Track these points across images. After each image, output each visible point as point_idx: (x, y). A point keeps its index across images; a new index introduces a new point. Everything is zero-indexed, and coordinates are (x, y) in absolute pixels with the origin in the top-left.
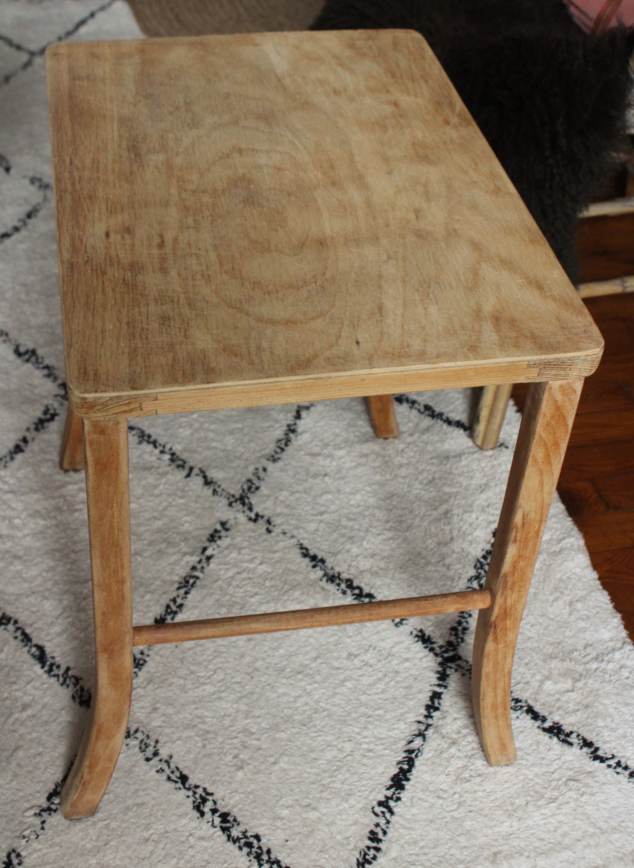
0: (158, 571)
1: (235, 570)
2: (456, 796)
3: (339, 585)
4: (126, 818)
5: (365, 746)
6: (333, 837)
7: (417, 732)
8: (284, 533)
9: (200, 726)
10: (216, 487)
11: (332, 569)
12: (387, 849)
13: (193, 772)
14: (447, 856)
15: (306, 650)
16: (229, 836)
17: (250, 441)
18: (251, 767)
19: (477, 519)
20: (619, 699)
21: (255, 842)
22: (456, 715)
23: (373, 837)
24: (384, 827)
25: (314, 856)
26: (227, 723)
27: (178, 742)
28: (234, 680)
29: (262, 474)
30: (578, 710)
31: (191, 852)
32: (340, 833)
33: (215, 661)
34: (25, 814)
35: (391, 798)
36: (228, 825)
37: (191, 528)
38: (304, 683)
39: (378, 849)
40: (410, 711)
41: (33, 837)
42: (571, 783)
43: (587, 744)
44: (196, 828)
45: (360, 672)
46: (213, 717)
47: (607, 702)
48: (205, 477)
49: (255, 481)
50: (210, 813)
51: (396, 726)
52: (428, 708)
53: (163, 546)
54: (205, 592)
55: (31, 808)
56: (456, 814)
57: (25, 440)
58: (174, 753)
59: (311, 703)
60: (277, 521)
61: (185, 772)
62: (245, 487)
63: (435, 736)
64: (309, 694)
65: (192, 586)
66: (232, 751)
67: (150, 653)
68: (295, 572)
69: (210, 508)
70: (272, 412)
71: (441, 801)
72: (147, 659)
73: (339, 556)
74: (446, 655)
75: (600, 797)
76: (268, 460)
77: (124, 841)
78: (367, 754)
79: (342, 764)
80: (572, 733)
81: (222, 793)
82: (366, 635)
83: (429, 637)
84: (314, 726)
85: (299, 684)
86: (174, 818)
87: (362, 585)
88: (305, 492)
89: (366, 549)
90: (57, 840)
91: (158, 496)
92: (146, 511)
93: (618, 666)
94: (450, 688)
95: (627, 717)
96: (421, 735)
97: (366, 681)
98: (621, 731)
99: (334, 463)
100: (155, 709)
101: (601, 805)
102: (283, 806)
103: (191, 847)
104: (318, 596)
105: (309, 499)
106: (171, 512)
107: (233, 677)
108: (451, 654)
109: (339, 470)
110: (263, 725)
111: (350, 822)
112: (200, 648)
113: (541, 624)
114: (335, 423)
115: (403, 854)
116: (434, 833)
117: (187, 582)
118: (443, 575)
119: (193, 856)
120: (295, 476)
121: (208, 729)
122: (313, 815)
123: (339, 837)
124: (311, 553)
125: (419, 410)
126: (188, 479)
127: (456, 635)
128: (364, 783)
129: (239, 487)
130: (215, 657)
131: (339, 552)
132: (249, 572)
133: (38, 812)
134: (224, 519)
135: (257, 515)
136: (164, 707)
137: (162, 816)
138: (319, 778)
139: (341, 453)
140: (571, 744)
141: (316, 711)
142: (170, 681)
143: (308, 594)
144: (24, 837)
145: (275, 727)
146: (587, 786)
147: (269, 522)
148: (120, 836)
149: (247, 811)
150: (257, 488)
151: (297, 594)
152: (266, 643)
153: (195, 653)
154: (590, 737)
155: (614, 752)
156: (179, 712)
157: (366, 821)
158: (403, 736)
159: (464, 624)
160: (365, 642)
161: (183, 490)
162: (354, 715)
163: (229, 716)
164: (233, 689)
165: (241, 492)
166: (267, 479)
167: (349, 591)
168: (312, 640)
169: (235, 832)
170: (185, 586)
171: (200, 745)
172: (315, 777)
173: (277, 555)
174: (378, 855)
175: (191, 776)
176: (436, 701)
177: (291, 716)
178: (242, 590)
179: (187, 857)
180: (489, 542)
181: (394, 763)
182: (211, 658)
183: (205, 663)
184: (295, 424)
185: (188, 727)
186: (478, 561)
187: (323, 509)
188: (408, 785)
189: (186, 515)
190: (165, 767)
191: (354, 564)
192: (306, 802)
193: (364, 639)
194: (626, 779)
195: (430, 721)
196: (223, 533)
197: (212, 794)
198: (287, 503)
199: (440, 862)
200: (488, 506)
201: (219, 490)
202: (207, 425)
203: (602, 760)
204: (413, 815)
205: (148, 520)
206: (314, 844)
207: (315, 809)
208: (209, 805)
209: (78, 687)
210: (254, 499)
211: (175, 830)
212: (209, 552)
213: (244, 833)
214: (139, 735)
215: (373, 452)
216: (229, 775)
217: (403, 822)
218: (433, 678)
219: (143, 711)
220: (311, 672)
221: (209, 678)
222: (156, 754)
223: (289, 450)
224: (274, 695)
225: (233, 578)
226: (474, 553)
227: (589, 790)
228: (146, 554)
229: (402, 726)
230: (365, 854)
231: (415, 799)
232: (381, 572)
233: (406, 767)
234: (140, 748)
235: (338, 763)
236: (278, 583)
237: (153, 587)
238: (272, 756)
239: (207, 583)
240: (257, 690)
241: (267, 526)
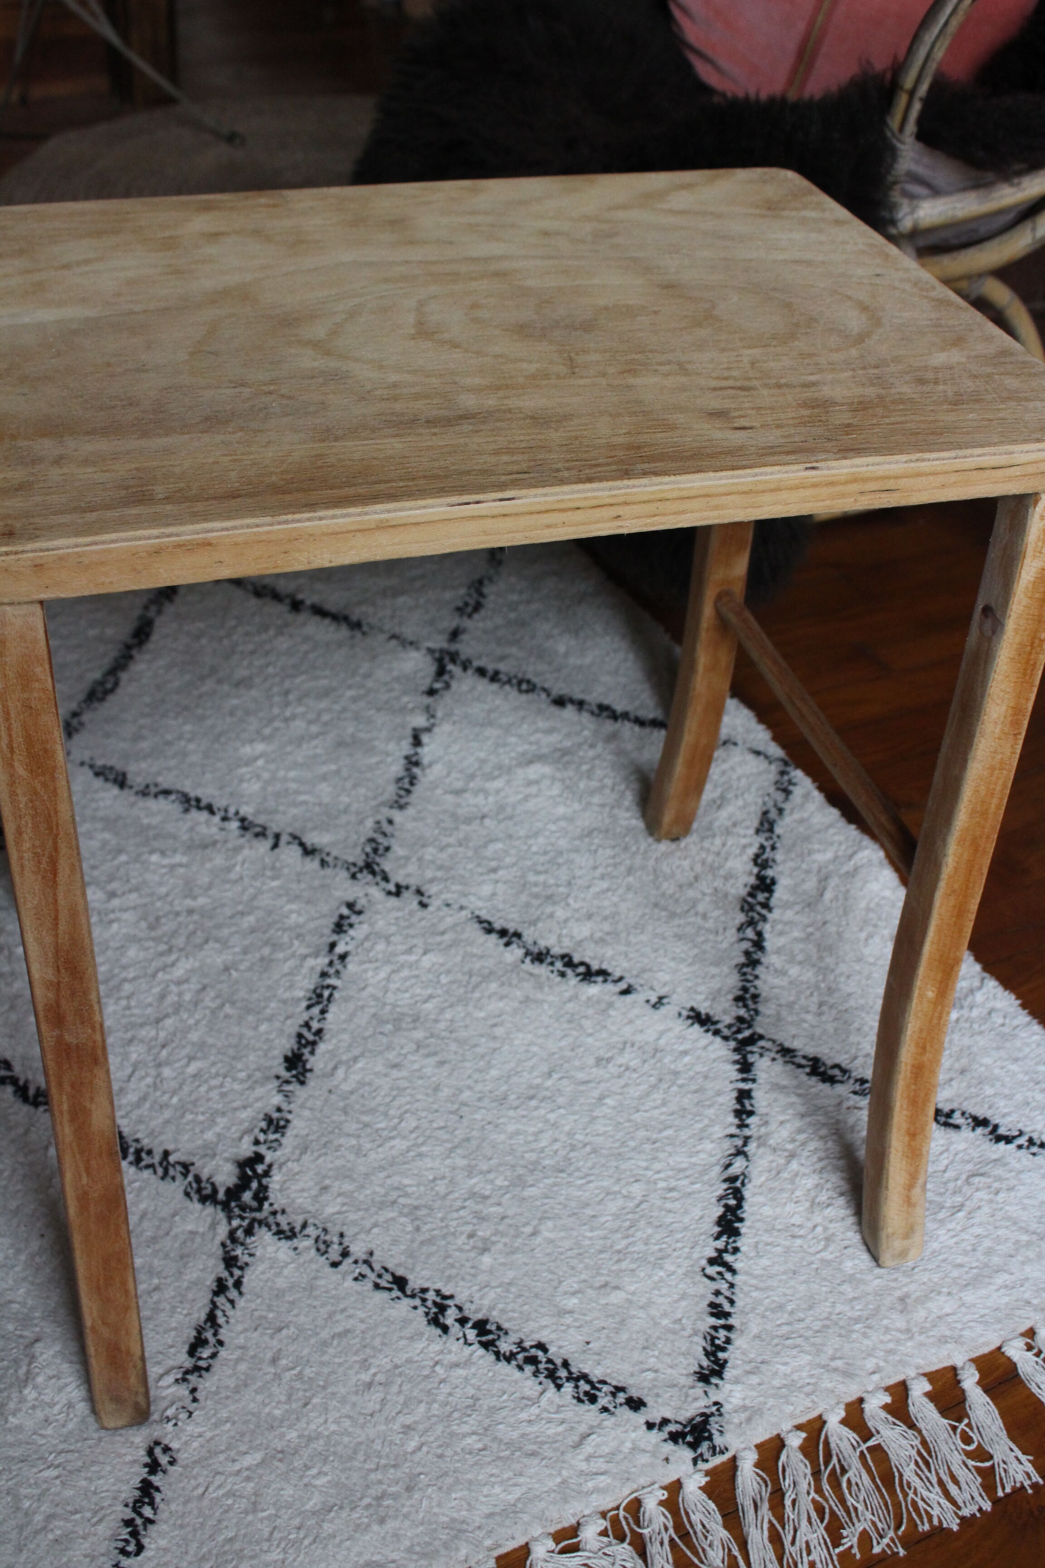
0: (269, 988)
1: (388, 969)
2: (819, 1229)
3: (552, 964)
4: (326, 1358)
5: (662, 1184)
6: (656, 1324)
7: (733, 1151)
8: (448, 905)
9: (402, 1200)
10: (324, 856)
11: (535, 943)
12: (743, 1324)
13: (412, 1270)
14: (834, 1317)
15: (530, 1063)
16: (497, 1354)
17: (355, 786)
18: (500, 1246)
19: (724, 845)
20: (1002, 1053)
21: (540, 1354)
22: (782, 1118)
23: (717, 1311)
24: (728, 1294)
25: (636, 1356)
26: (441, 1187)
27: (375, 1231)
28: (435, 1125)
29: (388, 829)
30: (951, 1079)
31: (445, 1389)
32: (665, 1315)
33: (396, 1103)
34: (161, 1383)
35: (726, 1251)
36: (491, 1337)
37: (301, 920)
38: (542, 1112)
39: (729, 1328)
40: (712, 1123)
41: (183, 1416)
42: (977, 1180)
43: (979, 1122)
44: (441, 1352)
45: (622, 1082)
46: (418, 1185)
47: (987, 1061)
48: (302, 844)
49: (380, 839)
50: (457, 1325)
51: (699, 1148)
52: (738, 1113)
53: (266, 951)
54: (351, 1006)
55: (167, 1373)
56: (827, 1255)
58: (372, 1246)
59: (563, 1137)
60: (431, 889)
61: (400, 1272)
62: (368, 849)
63: (762, 1150)
64: (555, 1125)
65: (329, 1000)
66: (463, 1229)
67: (292, 1107)
68: (482, 957)
69: (323, 886)
70: (376, 743)
71: (799, 1242)
72: (290, 1117)
73: (540, 925)
74: (740, 1036)
75: (1022, 1191)
76: (391, 807)
77: (334, 1394)
78: (669, 1195)
79: (637, 1216)
80: (952, 1111)
81: (467, 1293)
82: (614, 1028)
83: (707, 1015)
84: (578, 1169)
85: (535, 1113)
86: (403, 1342)
87: (587, 960)
88: (460, 845)
89: (577, 910)
90: (224, 1414)
91: (236, 881)
92: (223, 905)
93: (985, 1011)
94: (760, 1081)
95: (1020, 1076)
96: (740, 1152)
97: (634, 1092)
98: (1019, 1097)
99: (491, 799)
100: (325, 1188)
101: (1026, 1201)
102: (566, 1293)
103: (443, 1381)
104: (526, 985)
105: (470, 854)
106: (265, 901)
107: (431, 1122)
108: (747, 1033)
109: (501, 808)
110: (499, 1182)
111: (676, 1297)
112: (367, 1088)
113: (860, 973)
114: (474, 744)
115: (769, 1327)
116: (802, 1288)
117: (320, 996)
118: (700, 928)
119: (450, 1394)
120: (437, 825)
121: (416, 1203)
122: (617, 1297)
123: (665, 1322)
124: (497, 926)
125: (592, 713)
126: (277, 851)
127: (745, 1006)
128: (680, 1236)
129: (358, 851)
130: (394, 1098)
131: (538, 919)
132: (410, 967)
133: (179, 1376)
134: (351, 899)
135: (398, 886)
136: (337, 1184)
137: (383, 1344)
138: (609, 1242)
139: (499, 784)
140: (957, 1127)
141: (573, 1148)
142: (336, 1143)
143: (510, 984)
144: (168, 1419)
145: (519, 1182)
146: (999, 1179)
147: (419, 892)
148: (324, 1388)
149: (513, 1311)
150: (387, 849)
151: (493, 986)
152: (467, 1064)
153: (363, 1096)
154: (981, 1113)
155: (1020, 1126)
156: (362, 1187)
157: (700, 1290)
158: (713, 1160)
159: (752, 990)
160: (615, 1039)
161: (273, 868)
162: (632, 1144)
163: (444, 1178)
164: (437, 1139)
165: (364, 857)
166: (397, 834)
167: (569, 971)
168: (535, 1049)
169: (505, 1346)
170: (318, 1003)
171: (410, 1228)
172: (601, 1242)
173: (447, 937)
174: (732, 1336)
175: (410, 1277)
176: (747, 1102)
177: (537, 1162)
178: (407, 995)
179: (441, 1398)
180: (751, 873)
181: (714, 1200)
182: (388, 1100)
183: (382, 1109)
184: (416, 754)
185: (382, 1206)
186: (745, 901)
187: (494, 864)
188: (743, 1228)
189: (289, 901)
190: (365, 1270)
191: (565, 932)
192: (600, 1280)
193: (612, 1034)
195: (746, 1132)
196: (354, 919)
197: (451, 1297)
198: (439, 862)
199: (828, 1327)
200: (735, 825)
201: (329, 859)
202: (281, 773)
203: (1008, 1140)
204: (764, 1269)
205: (232, 917)
206: (630, 1339)
207: (617, 1288)
208: (451, 1314)
209: (190, 1178)
210: (387, 865)
211: (409, 1361)
212: (340, 949)
213: (520, 1344)
214: (310, 1230)
215: (544, 776)
216: (468, 1264)
217: (754, 1282)
218: (732, 1071)
219: (305, 1195)
220: (548, 1094)
221: (395, 1128)
222: (345, 1254)
223: (418, 790)
224: (502, 1137)
225: (388, 979)
226: (733, 891)
227: (1004, 1185)
228: (242, 967)
229: (709, 1146)
230: (713, 1338)
231: (761, 1246)
232: (608, 938)
234: (318, 1250)
235: (630, 1216)
236: (459, 976)
237: (268, 1011)
238: (526, 1224)
239: (351, 993)
240: (474, 1133)
241: (419, 898)
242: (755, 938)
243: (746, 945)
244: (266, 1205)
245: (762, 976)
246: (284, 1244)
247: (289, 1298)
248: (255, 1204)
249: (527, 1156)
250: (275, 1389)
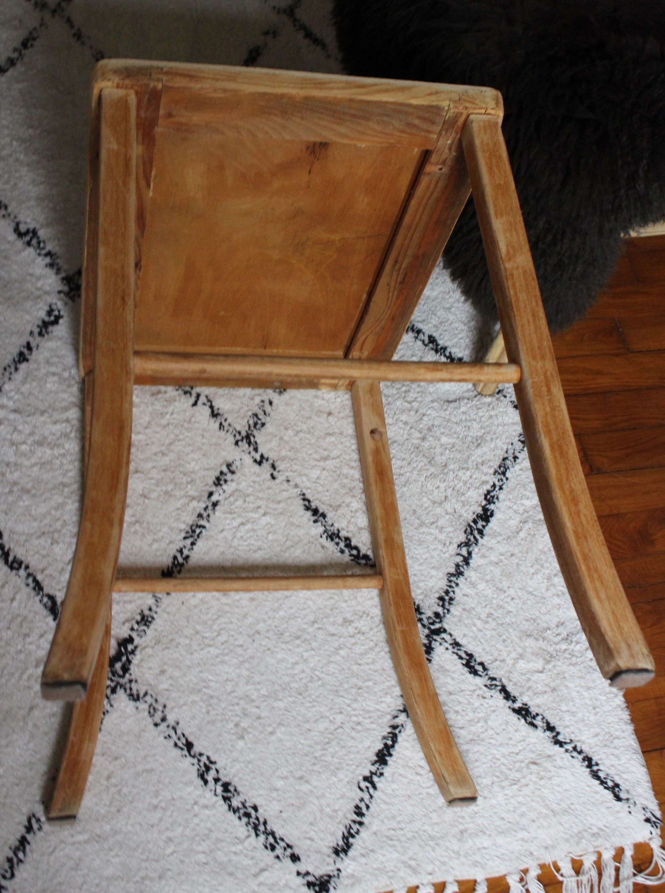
0: (166, 516)
1: (239, 521)
3: (337, 544)
4: (137, 783)
5: (354, 719)
6: (322, 810)
7: (401, 708)
8: (288, 481)
9: (205, 690)
10: (223, 421)
11: (332, 525)
12: (369, 823)
13: (198, 739)
14: (420, 832)
15: (304, 613)
16: (230, 806)
18: (251, 736)
19: (471, 477)
21: (253, 812)
23: (358, 811)
24: (367, 802)
25: (305, 828)
26: (229, 686)
27: (184, 708)
28: (237, 643)
29: (268, 408)
30: (545, 692)
31: (196, 820)
32: (328, 805)
33: (218, 622)
35: (375, 774)
37: (197, 468)
38: (301, 650)
39: (361, 824)
42: (532, 766)
43: (549, 728)
44: (200, 796)
45: (353, 640)
46: (217, 682)
47: (570, 685)
48: (212, 407)
49: (261, 416)
50: (213, 782)
51: (383, 699)
53: (170, 487)
54: (210, 543)
57: (29, 347)
58: (180, 719)
59: (308, 671)
60: (280, 466)
61: (191, 739)
62: (251, 422)
64: (306, 661)
65: (198, 536)
66: (233, 719)
67: (159, 610)
68: (298, 526)
69: (216, 444)
71: (418, 778)
72: (155, 616)
73: (339, 511)
74: (433, 627)
75: (556, 781)
77: (135, 807)
78: (355, 727)
79: (333, 737)
81: (224, 762)
82: (360, 600)
83: (418, 606)
84: (310, 696)
85: (297, 649)
86: (180, 785)
87: (360, 545)
88: (309, 432)
91: (165, 426)
92: (153, 443)
94: (434, 662)
95: (587, 701)
96: (405, 710)
97: (358, 649)
98: (580, 715)
100: (163, 672)
101: (556, 788)
102: (278, 777)
103: (196, 815)
105: (313, 441)
106: (178, 447)
107: (236, 640)
108: (437, 626)
110: (263, 692)
111: (338, 796)
112: (205, 606)
113: (520, 598)
115: (382, 829)
116: (410, 808)
117: (194, 531)
118: (435, 538)
119: (197, 825)
120: (299, 411)
121: (211, 693)
122: (305, 788)
123: (327, 810)
124: (313, 505)
125: (423, 342)
126: (195, 408)
127: (443, 605)
128: (353, 756)
129: (245, 422)
130: (219, 616)
131: (339, 506)
132: (253, 523)
134: (230, 460)
135: (262, 456)
136: (171, 670)
137: (170, 783)
138: (312, 750)
140: (535, 726)
141: (311, 680)
142: (177, 641)
145: (273, 695)
146: (546, 770)
147: (273, 467)
148: (131, 802)
149: (247, 780)
150: (263, 425)
152: (268, 604)
153: (201, 611)
154: (552, 721)
155: (573, 737)
156: (185, 675)
157: (353, 795)
158: (389, 710)
159: (451, 594)
160: (359, 608)
161: (189, 422)
162: (346, 686)
163: (231, 681)
164: (235, 653)
165: (247, 428)
166: (272, 414)
167: (347, 551)
168: (310, 603)
169: (235, 802)
170: (192, 536)
171: (204, 710)
172: (308, 748)
173: (282, 505)
174: (361, 829)
175: (195, 743)
177: (288, 684)
178: (246, 543)
179: (192, 826)
180: (479, 505)
181: (380, 738)
182: (215, 617)
183: (210, 623)
185: (193, 691)
186: (469, 524)
187: (326, 453)
188: (390, 761)
189: (193, 451)
190: (172, 733)
191: (353, 520)
192: (299, 774)
193: (359, 604)
194: (580, 764)
196: (229, 477)
197: (214, 763)
198: (291, 444)
199: (415, 838)
200: (483, 463)
201: (225, 424)
203: (561, 744)
204: (393, 791)
205: (155, 454)
206: (305, 816)
207: (307, 781)
208: (212, 774)
210: (260, 437)
211: (181, 798)
212: (214, 498)
213: (244, 803)
214: (148, 698)
216: (230, 743)
217: (384, 798)
219: (151, 672)
220: (308, 637)
221: (213, 639)
222: (163, 719)
224: (273, 661)
225: (237, 528)
226: (465, 515)
227: (547, 775)
228: (153, 496)
229: (389, 699)
230: (350, 828)
231: (396, 775)
233: (390, 743)
234: (149, 712)
235: (330, 736)
237: (161, 534)
238: (270, 725)
239: (212, 533)
240: (258, 654)
241: (272, 471)
242: (466, 555)
243: (459, 559)
244: (127, 676)
245: (460, 585)
246: (132, 704)
247: (125, 738)
248: (121, 673)
249: (284, 678)
250: (105, 796)
